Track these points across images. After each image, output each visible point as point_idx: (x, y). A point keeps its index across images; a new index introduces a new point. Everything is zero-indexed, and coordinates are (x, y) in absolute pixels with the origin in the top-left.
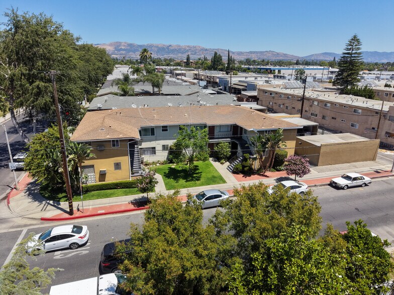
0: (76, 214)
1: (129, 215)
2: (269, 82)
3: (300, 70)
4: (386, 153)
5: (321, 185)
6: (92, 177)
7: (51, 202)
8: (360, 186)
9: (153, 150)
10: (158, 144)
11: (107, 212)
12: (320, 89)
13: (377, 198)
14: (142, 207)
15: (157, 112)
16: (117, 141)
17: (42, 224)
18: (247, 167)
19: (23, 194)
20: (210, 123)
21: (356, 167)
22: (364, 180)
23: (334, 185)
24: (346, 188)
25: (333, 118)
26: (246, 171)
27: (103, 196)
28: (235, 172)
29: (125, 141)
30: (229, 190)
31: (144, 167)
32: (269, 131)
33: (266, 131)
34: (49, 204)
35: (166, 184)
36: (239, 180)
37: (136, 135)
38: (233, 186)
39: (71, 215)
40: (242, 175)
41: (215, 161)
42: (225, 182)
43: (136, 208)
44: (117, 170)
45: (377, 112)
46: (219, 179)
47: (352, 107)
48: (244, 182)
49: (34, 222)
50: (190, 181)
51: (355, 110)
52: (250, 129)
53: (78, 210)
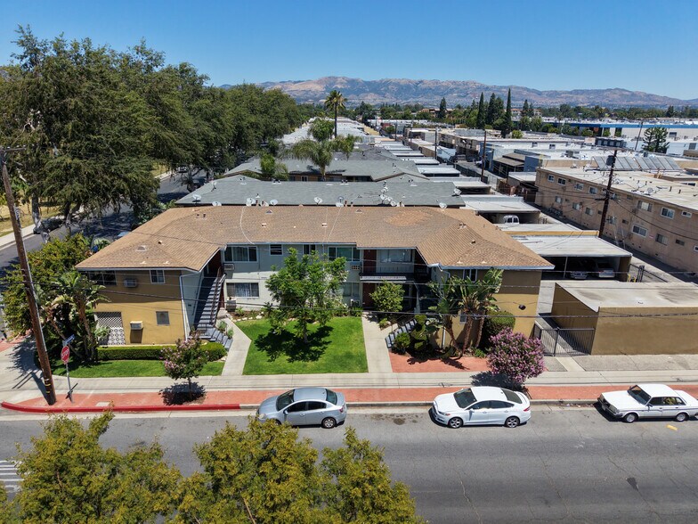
0: (62, 404)
1: (144, 420)
3: (657, 129)
5: (575, 404)
6: (119, 333)
7: (39, 373)
8: (674, 419)
9: (253, 288)
10: (262, 277)
12: (673, 174)
14: (177, 406)
15: (274, 216)
16: (161, 273)
18: (419, 341)
19: (11, 350)
20: (363, 243)
21: (685, 366)
22: (681, 407)
23: (604, 408)
24: (631, 419)
26: (417, 350)
27: (125, 372)
28: (396, 348)
29: (175, 273)
30: (361, 391)
31: (230, 322)
32: (474, 271)
33: (467, 271)
34: (34, 375)
35: (249, 361)
36: (396, 369)
37: (198, 263)
38: (375, 382)
39: (50, 404)
40: (408, 357)
41: (371, 320)
42: (364, 369)
43: (165, 406)
44: (163, 326)
46: (357, 362)
48: (404, 374)
50: (298, 359)
52: (431, 264)
53: (69, 396)
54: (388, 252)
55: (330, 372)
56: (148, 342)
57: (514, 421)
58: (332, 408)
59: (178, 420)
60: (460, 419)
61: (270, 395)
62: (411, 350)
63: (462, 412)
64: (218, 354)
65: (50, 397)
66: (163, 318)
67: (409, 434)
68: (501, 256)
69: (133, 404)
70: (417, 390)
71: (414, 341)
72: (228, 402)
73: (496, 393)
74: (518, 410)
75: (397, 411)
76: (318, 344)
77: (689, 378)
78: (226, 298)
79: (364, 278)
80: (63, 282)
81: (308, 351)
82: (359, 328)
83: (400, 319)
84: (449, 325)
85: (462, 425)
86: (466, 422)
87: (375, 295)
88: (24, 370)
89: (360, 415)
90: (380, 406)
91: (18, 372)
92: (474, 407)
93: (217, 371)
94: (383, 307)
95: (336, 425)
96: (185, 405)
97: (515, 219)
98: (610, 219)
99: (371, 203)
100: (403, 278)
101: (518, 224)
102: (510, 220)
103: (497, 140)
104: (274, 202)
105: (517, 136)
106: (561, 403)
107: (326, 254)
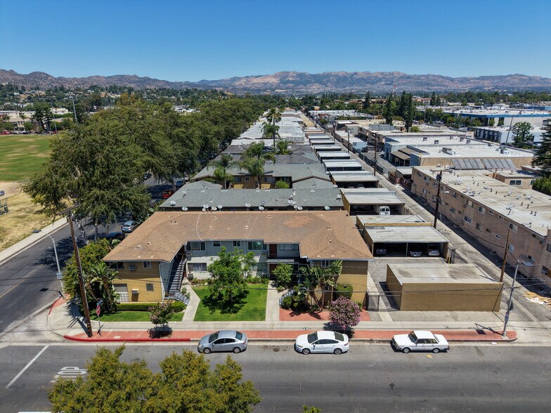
0: (95, 337)
1: (139, 346)
2: (448, 151)
3: (523, 124)
4: (532, 300)
5: (379, 341)
6: (125, 295)
7: (81, 319)
8: (432, 351)
9: (203, 266)
10: (208, 260)
11: (122, 338)
13: (437, 374)
14: (157, 339)
15: (217, 221)
16: (148, 263)
17: (63, 342)
18: (297, 302)
19: (65, 304)
21: (456, 319)
22: (435, 345)
24: (406, 351)
25: (487, 230)
28: (284, 306)
29: (157, 263)
30: (259, 332)
31: (189, 288)
32: (327, 261)
33: (324, 261)
34: (78, 320)
35: (197, 313)
36: (282, 319)
37: (169, 257)
38: (268, 326)
39: (90, 336)
40: (290, 311)
41: (273, 286)
42: (263, 318)
43: (150, 339)
44: (150, 292)
45: (534, 235)
46: (260, 314)
47: (507, 220)
48: (286, 322)
49: (58, 339)
50: (226, 312)
51: (511, 224)
52: (303, 257)
53: (99, 331)
54: (284, 245)
55: (243, 320)
56: (140, 302)
57: (338, 351)
58: (238, 342)
59: (157, 347)
60: (308, 349)
61: (208, 334)
62: (292, 307)
63: (310, 346)
64: (181, 308)
65: (89, 332)
66: (150, 287)
67: (279, 357)
68: (344, 252)
69: (133, 338)
70: (290, 332)
71: (293, 302)
72: (184, 337)
73: (330, 335)
74: (341, 345)
75: (276, 344)
76: (239, 303)
77: (454, 327)
78: (188, 273)
79: (269, 261)
80: (96, 270)
81: (232, 307)
82: (266, 290)
83: (290, 285)
84: (312, 294)
85: (310, 353)
86: (312, 351)
87: (275, 272)
88: (74, 316)
89: (256, 346)
90: (268, 341)
91: (70, 318)
92: (316, 343)
93: (180, 319)
94: (280, 279)
95: (241, 351)
96: (161, 338)
97: (387, 210)
98: (453, 210)
99: (283, 205)
100: (292, 261)
101: (389, 212)
102: (383, 210)
103: (399, 134)
104: (220, 207)
105: (416, 130)
106: (371, 341)
107: (246, 246)
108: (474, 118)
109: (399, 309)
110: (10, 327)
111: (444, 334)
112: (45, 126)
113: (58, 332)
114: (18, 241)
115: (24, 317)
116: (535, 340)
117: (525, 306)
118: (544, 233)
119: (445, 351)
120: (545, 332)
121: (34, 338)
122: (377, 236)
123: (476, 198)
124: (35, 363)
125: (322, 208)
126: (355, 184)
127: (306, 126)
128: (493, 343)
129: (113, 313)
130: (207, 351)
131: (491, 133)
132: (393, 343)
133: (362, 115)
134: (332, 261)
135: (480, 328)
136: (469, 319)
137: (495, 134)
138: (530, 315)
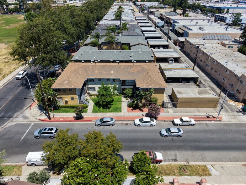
0: (52, 119)
1: (71, 124)
2: (202, 29)
3: (238, 14)
5: (168, 121)
6: (62, 102)
7: (45, 112)
8: (189, 125)
9: (94, 89)
11: (63, 120)
13: (190, 134)
15: (99, 69)
16: (71, 89)
17: (39, 122)
19: (36, 105)
22: (190, 123)
24: (178, 125)
25: (216, 71)
26: (134, 107)
27: (65, 112)
28: (129, 106)
30: (119, 117)
31: (88, 98)
32: (148, 89)
33: (146, 89)
34: (43, 112)
35: (93, 109)
36: (128, 111)
38: (123, 115)
39: (50, 120)
40: (132, 108)
41: (124, 97)
42: (121, 111)
43: (75, 120)
44: (72, 101)
45: (236, 76)
46: (119, 110)
47: (225, 68)
48: (130, 113)
49: (37, 120)
50: (105, 109)
51: (227, 70)
52: (137, 87)
53: (53, 117)
54: (129, 81)
55: (112, 112)
56: (69, 105)
57: (152, 125)
58: (112, 122)
59: (78, 124)
60: (140, 125)
61: (98, 118)
63: (140, 123)
64: (86, 107)
65: (49, 118)
67: (128, 128)
68: (155, 85)
69: (68, 120)
71: (133, 105)
72: (89, 120)
73: (148, 119)
74: (152, 123)
75: (127, 122)
76: (110, 105)
77: (198, 115)
78: (87, 91)
79: (122, 87)
81: (107, 106)
82: (121, 100)
83: (131, 97)
84: (141, 101)
85: (140, 126)
86: (141, 125)
87: (125, 92)
88: (41, 111)
89: (118, 123)
90: (123, 121)
91: (40, 111)
92: (143, 122)
93: (86, 112)
94: (127, 95)
95: (113, 125)
96: (79, 120)
97: (173, 60)
98: (201, 61)
99: (127, 60)
100: (132, 87)
101: (173, 61)
102: (171, 60)
103: (180, 18)
104: (99, 61)
105: (187, 16)
106: (164, 121)
107: (112, 81)
108: (215, 9)
109: (176, 107)
110: (15, 115)
111: (193, 118)
112: (5, 10)
113: (36, 117)
114: (8, 75)
115: (20, 111)
116: (229, 120)
117: (227, 106)
118: (240, 75)
119: (193, 125)
120: (233, 117)
121: (27, 120)
122: (168, 74)
123: (213, 56)
124: (29, 131)
125: (145, 62)
126: (159, 46)
127: (134, 12)
128: (213, 122)
129: (58, 109)
130: (99, 125)
131: (222, 18)
132: (173, 122)
133: (162, 6)
134: (150, 89)
135: (208, 115)
136: (204, 112)
137: (224, 18)
138: (229, 110)
